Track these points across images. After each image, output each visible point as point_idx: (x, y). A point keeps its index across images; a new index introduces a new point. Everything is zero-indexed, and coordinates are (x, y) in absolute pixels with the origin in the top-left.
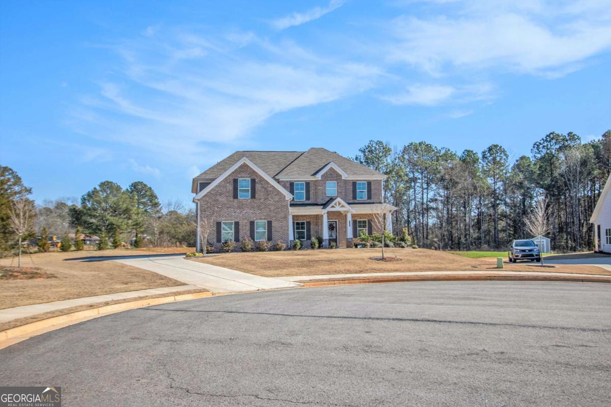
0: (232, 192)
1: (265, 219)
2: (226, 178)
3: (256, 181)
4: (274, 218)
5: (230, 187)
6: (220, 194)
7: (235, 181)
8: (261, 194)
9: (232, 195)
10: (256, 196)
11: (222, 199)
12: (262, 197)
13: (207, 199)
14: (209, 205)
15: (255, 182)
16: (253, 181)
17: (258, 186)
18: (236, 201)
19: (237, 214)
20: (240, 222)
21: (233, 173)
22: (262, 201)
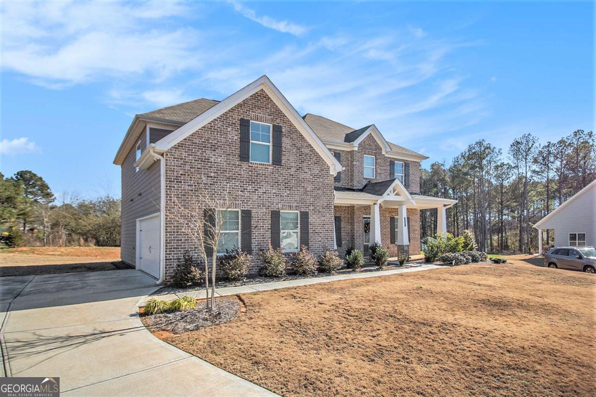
0: (238, 146)
1: (297, 208)
2: (226, 114)
3: (283, 130)
4: (312, 208)
5: (234, 135)
6: (214, 148)
7: (244, 125)
8: (291, 159)
9: (238, 152)
10: (283, 162)
11: (217, 158)
12: (293, 164)
13: (184, 155)
14: (187, 167)
15: (281, 132)
16: (277, 130)
17: (286, 142)
18: (245, 165)
19: (247, 194)
20: (254, 211)
21: (240, 105)
22: (293, 169)
